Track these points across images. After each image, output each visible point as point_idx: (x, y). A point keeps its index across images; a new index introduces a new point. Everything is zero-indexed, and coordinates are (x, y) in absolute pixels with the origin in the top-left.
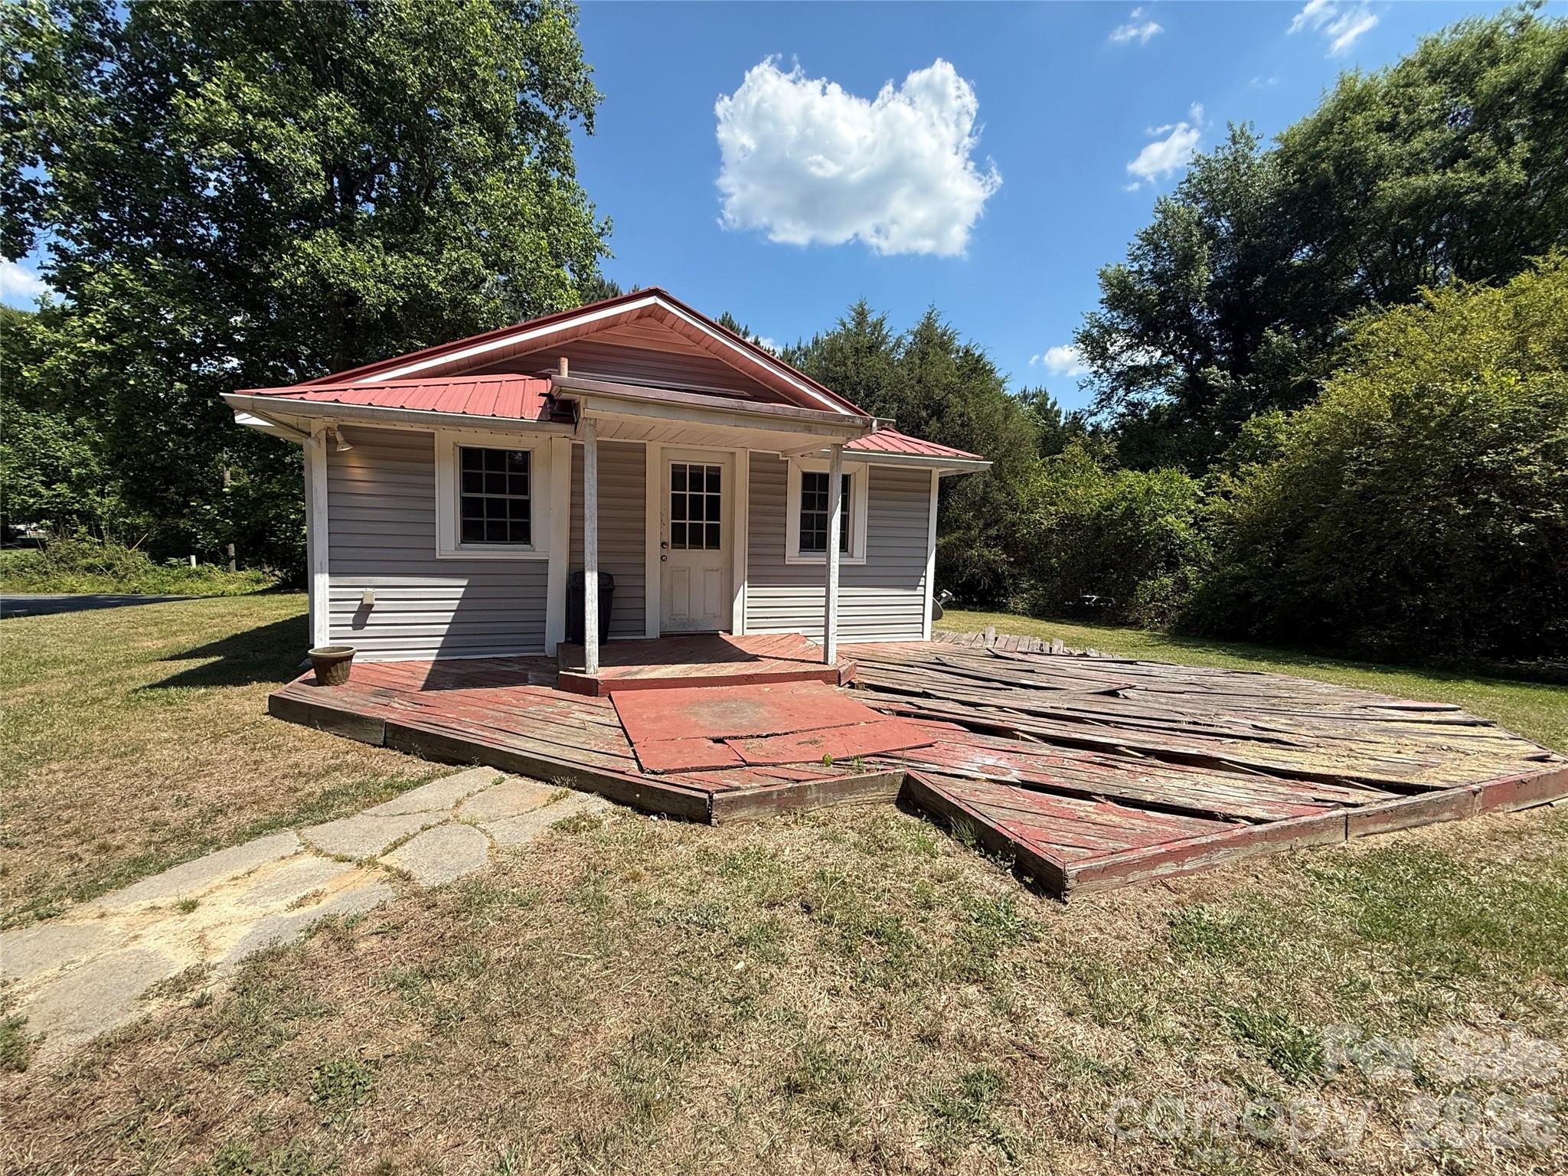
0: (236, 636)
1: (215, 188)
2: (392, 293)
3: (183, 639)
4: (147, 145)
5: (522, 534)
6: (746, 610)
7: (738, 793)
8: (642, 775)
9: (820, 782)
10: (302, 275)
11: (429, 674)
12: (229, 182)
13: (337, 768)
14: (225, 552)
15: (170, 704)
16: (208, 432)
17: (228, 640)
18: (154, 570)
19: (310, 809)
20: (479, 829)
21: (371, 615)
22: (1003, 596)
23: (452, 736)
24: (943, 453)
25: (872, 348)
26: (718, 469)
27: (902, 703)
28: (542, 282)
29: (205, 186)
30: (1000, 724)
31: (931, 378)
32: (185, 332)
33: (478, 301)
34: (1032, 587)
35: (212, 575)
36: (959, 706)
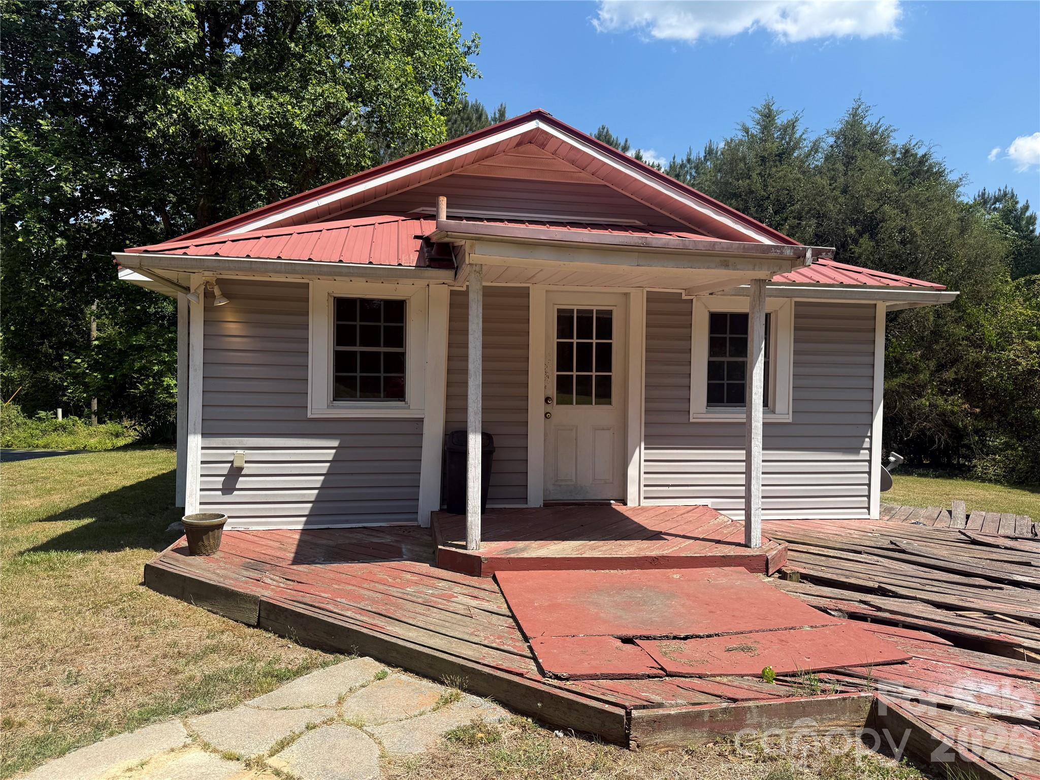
0: (104, 497)
1: (99, 45)
2: (257, 135)
3: (56, 498)
4: (43, 11)
5: (396, 391)
6: (643, 476)
7: (661, 712)
8: (543, 680)
9: (762, 703)
10: (174, 123)
11: (299, 545)
12: (111, 37)
13: (214, 649)
14: (89, 405)
15: (53, 569)
16: (82, 284)
17: (97, 500)
18: (25, 424)
19: (193, 695)
20: (366, 732)
21: (241, 479)
22: (965, 457)
23: (330, 620)
24: (892, 283)
25: (782, 155)
26: (610, 312)
27: (854, 601)
28: (407, 110)
29: (90, 45)
30: (995, 636)
31: (860, 187)
32: (67, 188)
33: (340, 136)
34: (1007, 446)
35: (76, 428)
36: (931, 608)
